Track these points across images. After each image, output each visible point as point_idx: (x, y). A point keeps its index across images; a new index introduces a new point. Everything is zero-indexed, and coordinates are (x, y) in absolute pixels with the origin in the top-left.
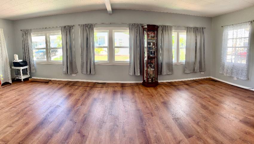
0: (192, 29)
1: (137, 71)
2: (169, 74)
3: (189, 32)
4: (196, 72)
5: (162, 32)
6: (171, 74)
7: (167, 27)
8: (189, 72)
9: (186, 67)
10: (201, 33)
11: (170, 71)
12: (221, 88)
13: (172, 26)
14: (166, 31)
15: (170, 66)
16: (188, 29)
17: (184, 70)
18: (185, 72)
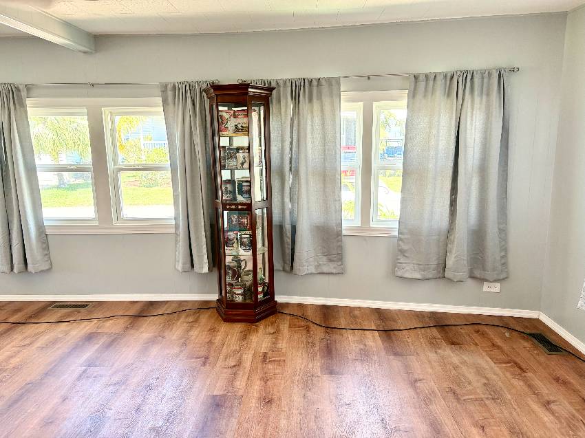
0: (440, 81)
1: (201, 257)
2: (325, 269)
3: (425, 96)
4: (450, 280)
5: (295, 107)
6: (334, 271)
7: (315, 83)
8: (418, 276)
9: (402, 252)
10: (488, 95)
11: (331, 260)
12: (547, 404)
13: (338, 80)
14: (311, 100)
15: (331, 239)
16: (419, 84)
17: (395, 265)
18: (399, 273)
